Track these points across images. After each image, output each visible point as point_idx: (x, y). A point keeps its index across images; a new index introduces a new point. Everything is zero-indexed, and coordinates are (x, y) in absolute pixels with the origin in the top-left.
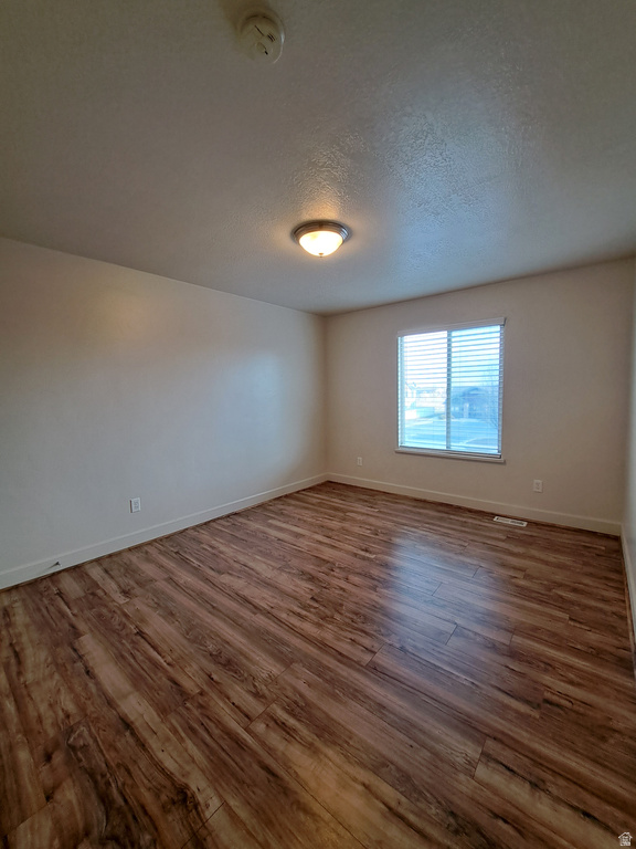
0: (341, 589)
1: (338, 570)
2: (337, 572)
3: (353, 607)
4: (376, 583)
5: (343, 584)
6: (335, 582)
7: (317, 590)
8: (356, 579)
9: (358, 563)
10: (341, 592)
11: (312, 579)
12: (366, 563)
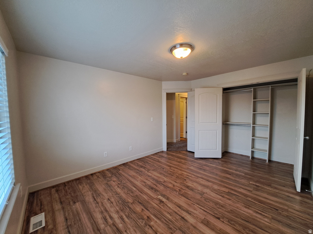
0: (176, 182)
1: (177, 190)
2: (178, 189)
3: (173, 177)
4: (163, 183)
5: (175, 184)
6: (178, 185)
7: (185, 182)
8: (170, 185)
9: (167, 193)
10: (176, 181)
11: (188, 187)
12: (164, 193)
